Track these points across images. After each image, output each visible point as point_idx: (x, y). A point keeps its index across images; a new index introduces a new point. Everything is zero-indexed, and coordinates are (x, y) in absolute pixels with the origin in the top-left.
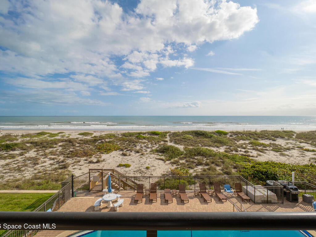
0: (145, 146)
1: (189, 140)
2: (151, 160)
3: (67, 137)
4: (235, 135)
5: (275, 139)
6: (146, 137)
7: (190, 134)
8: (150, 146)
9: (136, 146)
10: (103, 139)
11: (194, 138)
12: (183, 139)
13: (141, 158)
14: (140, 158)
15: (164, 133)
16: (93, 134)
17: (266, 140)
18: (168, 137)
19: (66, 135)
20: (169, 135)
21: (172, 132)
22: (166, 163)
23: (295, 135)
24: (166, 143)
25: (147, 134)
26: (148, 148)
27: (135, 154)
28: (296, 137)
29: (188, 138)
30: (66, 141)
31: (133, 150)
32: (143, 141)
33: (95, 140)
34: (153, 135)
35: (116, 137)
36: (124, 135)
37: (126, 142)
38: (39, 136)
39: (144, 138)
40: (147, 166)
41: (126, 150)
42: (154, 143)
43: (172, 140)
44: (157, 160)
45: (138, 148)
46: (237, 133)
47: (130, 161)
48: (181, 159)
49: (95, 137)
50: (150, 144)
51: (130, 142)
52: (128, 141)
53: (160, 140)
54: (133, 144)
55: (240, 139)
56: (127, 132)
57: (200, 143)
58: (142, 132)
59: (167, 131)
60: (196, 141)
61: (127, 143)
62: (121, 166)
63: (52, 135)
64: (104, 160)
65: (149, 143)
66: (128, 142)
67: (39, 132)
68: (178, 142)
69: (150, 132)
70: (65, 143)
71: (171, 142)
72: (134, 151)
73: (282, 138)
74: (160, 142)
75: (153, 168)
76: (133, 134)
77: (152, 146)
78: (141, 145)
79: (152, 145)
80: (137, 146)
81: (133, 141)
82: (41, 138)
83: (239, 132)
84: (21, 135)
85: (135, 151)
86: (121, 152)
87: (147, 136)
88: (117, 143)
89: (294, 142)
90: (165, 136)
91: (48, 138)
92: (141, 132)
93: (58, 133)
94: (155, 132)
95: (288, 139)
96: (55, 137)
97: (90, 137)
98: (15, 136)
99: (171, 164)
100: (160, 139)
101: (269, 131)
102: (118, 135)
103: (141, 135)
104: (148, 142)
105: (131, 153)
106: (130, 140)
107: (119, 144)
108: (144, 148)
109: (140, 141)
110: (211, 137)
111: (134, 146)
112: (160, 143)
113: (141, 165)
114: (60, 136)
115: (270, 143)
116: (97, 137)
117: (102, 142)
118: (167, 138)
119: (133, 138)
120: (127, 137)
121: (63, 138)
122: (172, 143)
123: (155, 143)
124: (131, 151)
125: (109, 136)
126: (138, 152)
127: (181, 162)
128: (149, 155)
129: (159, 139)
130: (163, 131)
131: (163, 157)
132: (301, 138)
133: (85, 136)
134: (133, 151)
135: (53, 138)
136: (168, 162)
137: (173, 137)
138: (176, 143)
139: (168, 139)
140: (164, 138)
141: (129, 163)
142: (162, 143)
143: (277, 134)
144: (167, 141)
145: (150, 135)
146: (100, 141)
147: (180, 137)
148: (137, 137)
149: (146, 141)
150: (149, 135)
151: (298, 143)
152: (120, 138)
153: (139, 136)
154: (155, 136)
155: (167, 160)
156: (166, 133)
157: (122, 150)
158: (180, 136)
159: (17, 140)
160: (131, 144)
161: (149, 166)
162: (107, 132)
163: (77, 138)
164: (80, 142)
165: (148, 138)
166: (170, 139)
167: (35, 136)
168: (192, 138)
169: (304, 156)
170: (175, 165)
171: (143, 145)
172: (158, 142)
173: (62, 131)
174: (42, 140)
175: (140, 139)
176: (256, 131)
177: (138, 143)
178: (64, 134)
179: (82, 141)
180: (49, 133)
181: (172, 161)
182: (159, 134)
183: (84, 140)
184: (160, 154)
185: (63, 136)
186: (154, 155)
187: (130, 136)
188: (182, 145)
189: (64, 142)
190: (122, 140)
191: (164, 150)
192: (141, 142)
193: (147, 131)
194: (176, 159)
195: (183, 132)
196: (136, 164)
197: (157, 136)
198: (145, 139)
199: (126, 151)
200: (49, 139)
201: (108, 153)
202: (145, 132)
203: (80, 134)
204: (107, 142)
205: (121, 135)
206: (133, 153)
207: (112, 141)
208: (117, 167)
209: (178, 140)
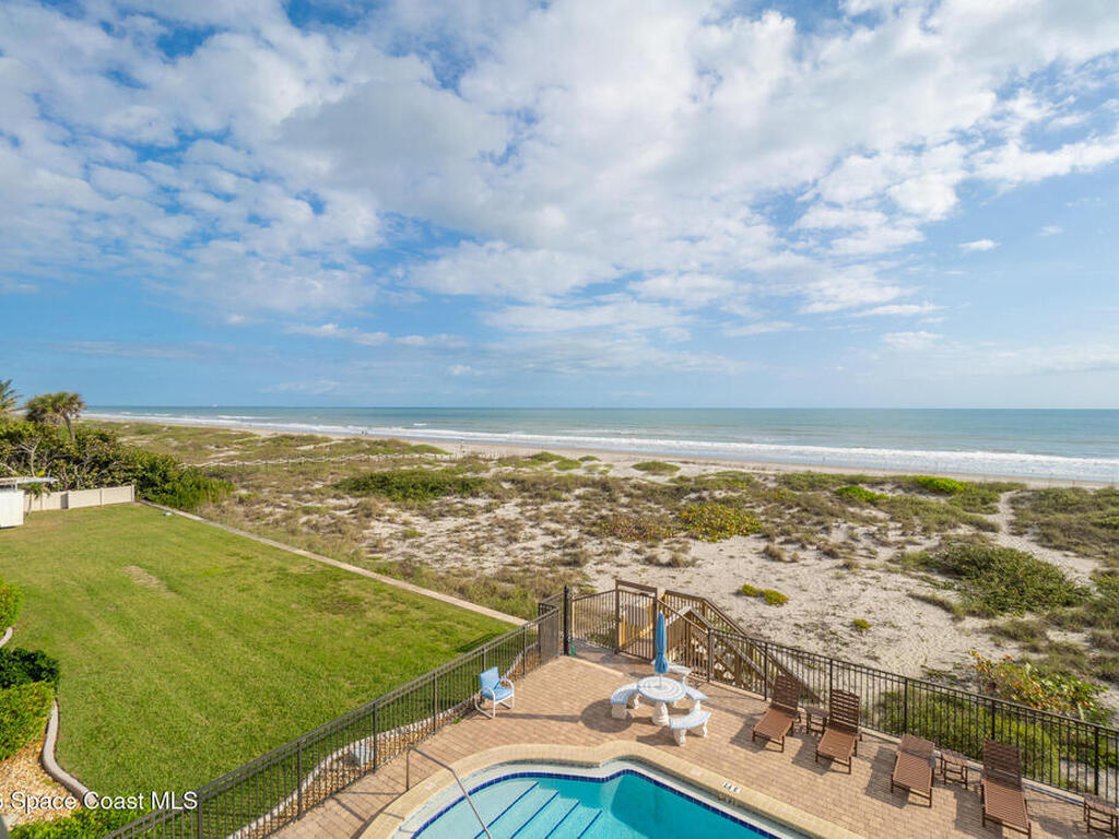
0: (872, 535)
2: (883, 595)
3: (601, 473)
6: (880, 497)
8: (893, 536)
9: (827, 530)
10: (705, 489)
12: (1102, 526)
13: (839, 578)
14: (832, 578)
15: (981, 486)
16: (678, 469)
18: (1002, 506)
19: (600, 466)
20: (1013, 501)
21: (1032, 485)
22: (960, 625)
24: (989, 534)
25: (888, 487)
26: (885, 544)
27: (820, 559)
30: (594, 484)
31: (811, 544)
32: (865, 513)
33: (678, 489)
34: (921, 493)
35: (755, 486)
36: (787, 481)
37: (790, 507)
38: (534, 463)
39: (873, 502)
40: (861, 616)
41: (782, 539)
42: (918, 529)
43: (1028, 526)
44: (914, 603)
45: (837, 537)
47: (789, 581)
48: (1059, 623)
49: (681, 478)
50: (896, 529)
51: (805, 510)
52: (798, 505)
53: (953, 520)
54: (815, 519)
56: (802, 469)
58: (870, 473)
59: (1005, 481)
61: (791, 511)
62: (748, 595)
63: (565, 464)
64: (693, 563)
65: (892, 525)
66: (796, 510)
67: (538, 451)
68: (1061, 539)
69: (905, 477)
70: (591, 489)
71: (1020, 534)
72: (815, 547)
74: (955, 526)
75: (887, 632)
76: (826, 483)
77: (903, 538)
78: (852, 528)
79: (903, 534)
80: (834, 531)
81: (817, 510)
82: (539, 469)
84: (497, 457)
85: (818, 549)
86: (763, 545)
87: (888, 493)
88: (753, 507)
90: (984, 502)
91: (555, 470)
92: (861, 476)
93: (581, 460)
94: (931, 481)
96: (571, 468)
97: (668, 478)
98: (485, 460)
99: (988, 636)
100: (954, 514)
102: (766, 479)
103: (861, 485)
104: (892, 519)
105: (801, 554)
106: (808, 501)
107: (762, 514)
108: (865, 542)
109: (851, 510)
111: (819, 528)
112: (951, 533)
113: (834, 607)
114: (585, 468)
116: (689, 480)
117: (700, 498)
118: (995, 511)
119: (824, 497)
120: (799, 490)
121: (590, 476)
122: (1026, 537)
123: (925, 530)
124: (803, 547)
125: (730, 479)
126: (831, 554)
127: (1055, 635)
128: (881, 575)
129: (947, 512)
130: (977, 480)
131: (952, 597)
133: (654, 474)
134: (809, 547)
135: (564, 474)
136: (971, 623)
137: (1034, 510)
138: (1046, 540)
139: (1003, 515)
140: (979, 511)
141: (784, 589)
142: (964, 530)
144: (993, 528)
145: (904, 490)
146: (693, 496)
147: (1079, 515)
148: (839, 494)
149: (881, 515)
150: (900, 492)
152: (770, 490)
153: (846, 489)
154: (933, 499)
155: (973, 614)
156: (998, 488)
157: (767, 537)
158: (1079, 510)
159: (488, 470)
160: (809, 519)
161: (869, 619)
162: (725, 466)
163: (627, 479)
164: (633, 491)
165: (892, 504)
166: (1013, 518)
167: (526, 464)
170: (1015, 645)
171: (860, 530)
172: (942, 523)
173: (590, 455)
174: (539, 475)
175: (851, 502)
177: (838, 517)
178: (596, 462)
179: (639, 489)
180: (558, 458)
181: (1002, 621)
182: (955, 489)
183: (646, 486)
184: (940, 579)
185: (590, 470)
186: (903, 579)
187: (812, 486)
188: (1086, 556)
189: (589, 486)
190: (775, 500)
191: (967, 563)
192: (854, 516)
193: (893, 474)
194: (1028, 617)
196: (813, 600)
197: (942, 500)
198: (875, 505)
199: (781, 543)
200: (556, 473)
201: (714, 541)
202: (880, 474)
203: (637, 467)
204: (716, 501)
205: (775, 481)
206: (809, 556)
207: (735, 501)
208: (734, 594)
209: (1062, 531)
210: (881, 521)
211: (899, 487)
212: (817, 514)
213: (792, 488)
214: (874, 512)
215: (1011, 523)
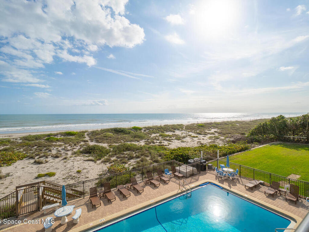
0: (64, 149)
1: (110, 137)
2: (78, 162)
4: (147, 130)
5: (174, 130)
6: (60, 139)
7: (110, 132)
8: (69, 148)
9: (50, 151)
11: (115, 135)
12: (105, 137)
13: (65, 162)
14: (63, 163)
15: (80, 132)
17: (169, 132)
18: (86, 136)
20: (88, 135)
21: (90, 131)
22: (97, 163)
23: (184, 127)
24: (87, 143)
25: (59, 136)
26: (68, 150)
27: (54, 159)
28: (185, 129)
29: (109, 136)
31: (49, 156)
32: (58, 144)
34: (68, 136)
35: (13, 142)
36: (25, 139)
37: (34, 147)
39: (58, 140)
40: (77, 170)
41: (38, 157)
42: (73, 145)
43: (93, 139)
44: (86, 162)
45: (54, 152)
46: (148, 128)
47: (51, 168)
48: (112, 156)
50: (68, 146)
51: (39, 147)
52: (36, 146)
54: (45, 148)
55: (152, 133)
57: (122, 139)
58: (53, 133)
59: (84, 130)
60: (118, 138)
61: (34, 148)
62: (41, 177)
64: (8, 175)
68: (100, 141)
69: (62, 132)
71: (92, 141)
72: (51, 156)
73: (178, 129)
74: (80, 143)
75: (85, 171)
76: (40, 137)
77: (71, 148)
78: (58, 148)
79: (71, 147)
80: (52, 151)
81: (43, 146)
83: (151, 127)
85: (52, 157)
86: (32, 161)
88: (18, 150)
89: (185, 132)
90: (83, 136)
92: (51, 134)
94: (70, 132)
95: (182, 131)
99: (103, 163)
100: (78, 140)
101: (170, 125)
102: (16, 139)
103: (52, 136)
104: (65, 144)
105: (47, 160)
107: (23, 151)
108: (63, 151)
109: (54, 144)
110: (129, 133)
111: (47, 151)
113: (70, 170)
115: (173, 134)
118: (85, 138)
119: (42, 142)
120: (32, 141)
122: (94, 142)
123: (75, 145)
124: (47, 157)
126: (57, 157)
127: (113, 159)
128: (75, 158)
131: (90, 158)
132: (188, 129)
134: (48, 157)
136: (98, 162)
137: (92, 136)
138: (97, 142)
139: (87, 138)
140: (82, 138)
141: (52, 170)
142: (82, 143)
143: (175, 127)
144: (87, 141)
145: (63, 136)
148: (48, 140)
149: (62, 143)
151: (187, 133)
152: (21, 143)
154: (71, 137)
155: (98, 160)
156: (84, 132)
157: (32, 158)
158: (100, 134)
160: (43, 149)
161: (80, 169)
165: (63, 140)
166: (89, 138)
168: (113, 135)
169: (194, 141)
170: (108, 163)
171: (60, 149)
172: (78, 142)
175: (52, 141)
176: (161, 126)
177: (51, 146)
181: (103, 159)
182: (75, 134)
184: (87, 155)
186: (80, 157)
187: (37, 139)
188: (104, 143)
190: (26, 146)
191: (90, 150)
192: (56, 145)
193: (59, 132)
194: (106, 157)
195: (102, 130)
196: (62, 170)
197: (73, 137)
198: (59, 141)
199: (38, 158)
201: (10, 165)
202: (55, 132)
205: (20, 140)
206: (50, 159)
207: (9, 149)
208: (35, 179)
209: (99, 139)
210: (63, 145)
211: (62, 135)
212: (45, 147)
213: (29, 141)
214: (60, 143)
215: (90, 140)
